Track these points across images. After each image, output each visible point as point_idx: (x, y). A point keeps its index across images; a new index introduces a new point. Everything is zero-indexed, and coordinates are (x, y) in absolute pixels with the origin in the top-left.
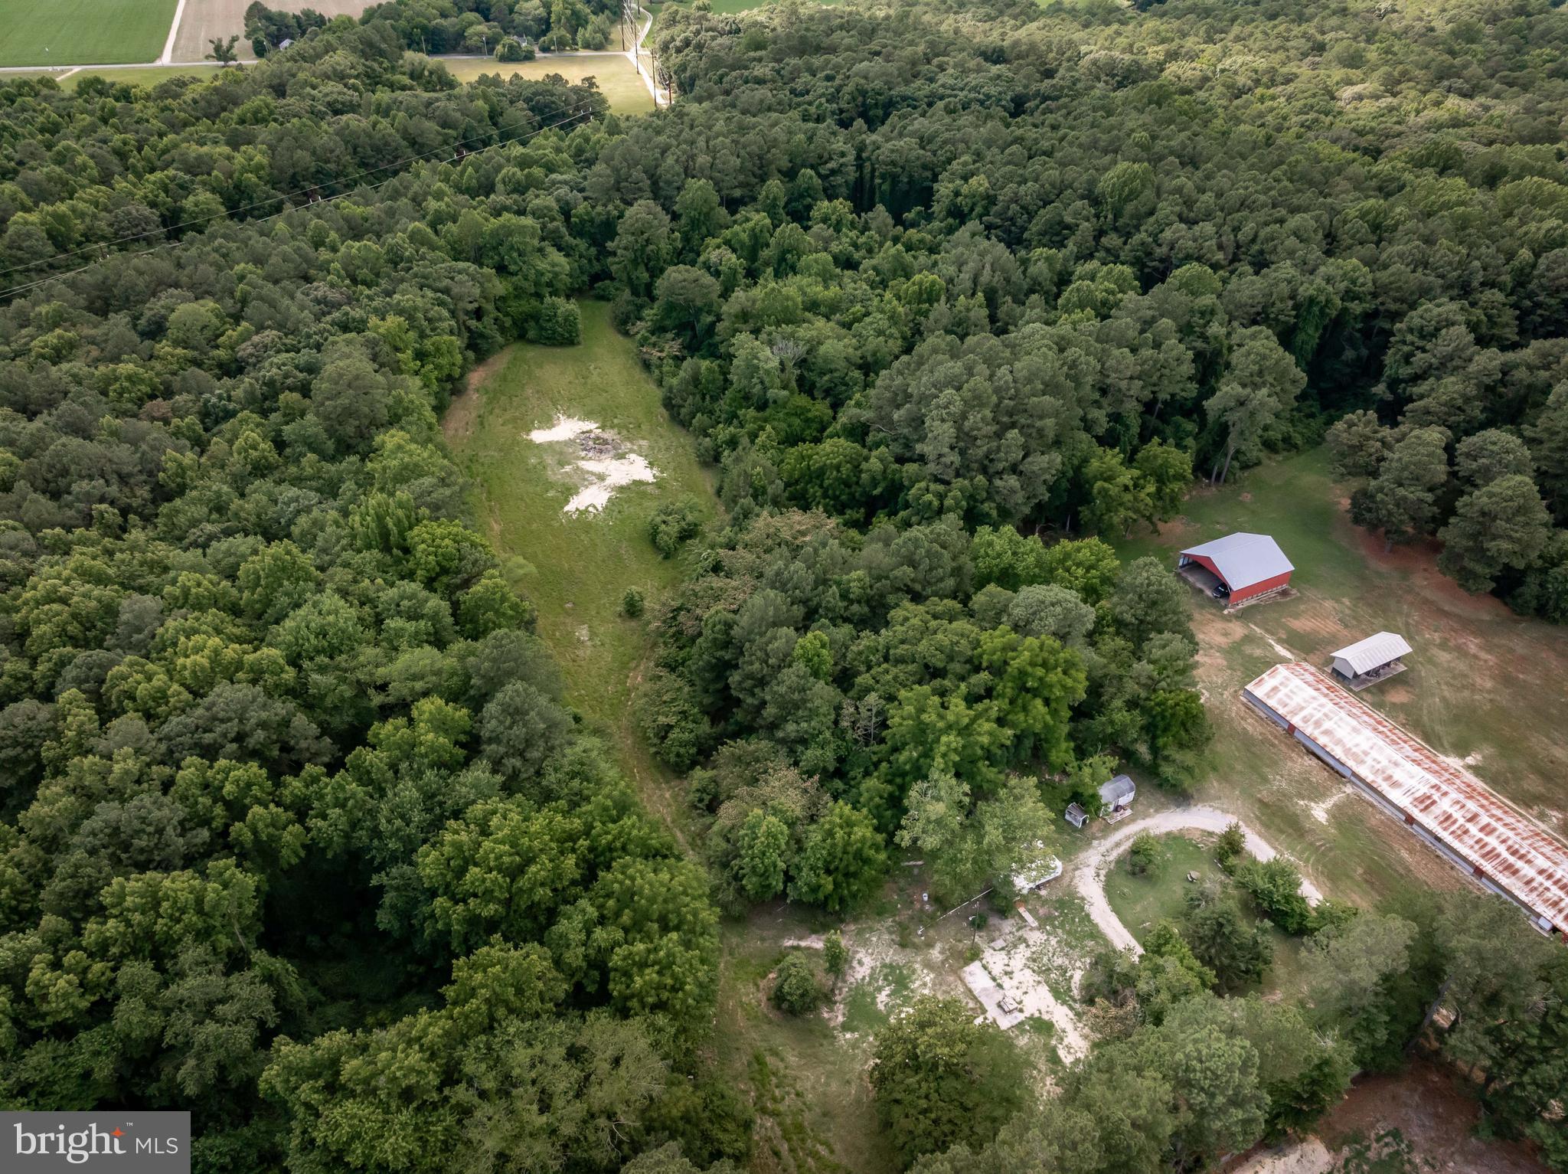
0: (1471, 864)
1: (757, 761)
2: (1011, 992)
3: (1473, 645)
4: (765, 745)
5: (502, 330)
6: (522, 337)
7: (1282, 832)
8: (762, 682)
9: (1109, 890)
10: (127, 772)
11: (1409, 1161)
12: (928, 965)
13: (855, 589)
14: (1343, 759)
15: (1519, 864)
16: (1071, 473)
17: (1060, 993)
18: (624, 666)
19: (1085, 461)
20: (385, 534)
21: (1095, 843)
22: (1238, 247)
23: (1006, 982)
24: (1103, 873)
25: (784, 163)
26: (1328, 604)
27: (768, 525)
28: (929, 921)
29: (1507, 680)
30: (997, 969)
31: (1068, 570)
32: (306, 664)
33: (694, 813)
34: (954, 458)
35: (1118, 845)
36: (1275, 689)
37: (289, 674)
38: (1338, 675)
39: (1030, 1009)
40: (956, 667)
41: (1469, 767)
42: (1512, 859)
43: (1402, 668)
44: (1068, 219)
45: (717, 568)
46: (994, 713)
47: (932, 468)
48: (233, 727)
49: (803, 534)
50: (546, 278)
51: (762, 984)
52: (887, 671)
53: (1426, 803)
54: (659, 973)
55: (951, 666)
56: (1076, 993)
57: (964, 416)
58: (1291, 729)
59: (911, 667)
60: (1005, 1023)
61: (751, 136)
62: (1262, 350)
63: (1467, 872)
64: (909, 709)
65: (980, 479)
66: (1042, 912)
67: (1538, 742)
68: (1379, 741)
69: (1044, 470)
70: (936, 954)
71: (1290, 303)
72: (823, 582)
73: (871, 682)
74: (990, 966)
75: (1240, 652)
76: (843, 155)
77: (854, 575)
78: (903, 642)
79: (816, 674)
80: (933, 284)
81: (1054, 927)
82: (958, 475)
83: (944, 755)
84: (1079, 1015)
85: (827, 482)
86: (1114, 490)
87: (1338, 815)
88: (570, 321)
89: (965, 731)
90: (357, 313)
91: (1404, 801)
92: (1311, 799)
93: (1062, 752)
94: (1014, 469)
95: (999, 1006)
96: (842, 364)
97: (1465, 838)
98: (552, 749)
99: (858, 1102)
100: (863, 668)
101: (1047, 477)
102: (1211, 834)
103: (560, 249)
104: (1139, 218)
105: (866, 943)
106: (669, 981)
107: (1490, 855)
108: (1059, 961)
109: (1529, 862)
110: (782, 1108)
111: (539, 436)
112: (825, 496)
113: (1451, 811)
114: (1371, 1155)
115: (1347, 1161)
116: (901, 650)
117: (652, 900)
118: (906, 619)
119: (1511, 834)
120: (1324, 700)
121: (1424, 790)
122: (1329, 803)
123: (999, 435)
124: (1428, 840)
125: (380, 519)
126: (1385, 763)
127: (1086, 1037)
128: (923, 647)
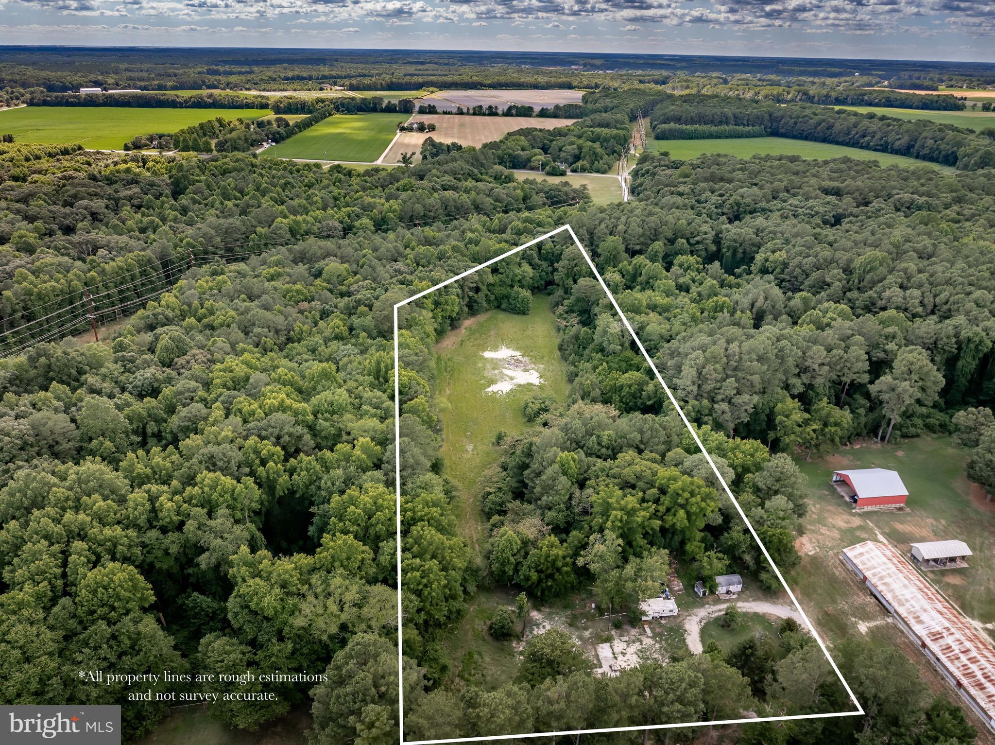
0: (954, 677)
1: (524, 514)
4: (531, 508)
5: (488, 301)
6: (498, 307)
7: (832, 630)
8: (538, 474)
9: (704, 630)
12: (580, 637)
13: (605, 440)
14: (891, 601)
15: (988, 684)
16: (767, 411)
18: (484, 466)
19: (777, 404)
20: (378, 371)
21: (707, 606)
22: (935, 306)
23: (620, 657)
24: (704, 621)
25: (670, 235)
27: (581, 408)
28: (589, 617)
30: (616, 650)
32: (319, 415)
34: (694, 389)
35: (720, 610)
36: (861, 554)
37: (311, 417)
40: (641, 484)
42: (983, 681)
43: (965, 565)
44: (828, 280)
45: (545, 424)
48: (276, 432)
50: (517, 278)
51: (488, 622)
53: (937, 636)
55: (638, 483)
57: (703, 366)
58: (864, 579)
59: (617, 481)
60: (610, 674)
61: (652, 218)
62: (911, 359)
63: (953, 683)
65: (705, 402)
68: (920, 596)
69: (747, 404)
70: (587, 634)
71: (954, 340)
72: (589, 433)
74: (615, 647)
75: (852, 533)
76: (706, 233)
77: (606, 432)
78: (618, 467)
79: (565, 473)
80: (724, 302)
81: (661, 639)
82: (695, 399)
83: (613, 522)
85: (623, 394)
86: (788, 423)
87: (875, 631)
88: (524, 301)
89: (629, 513)
90: (409, 277)
91: (922, 632)
92: (860, 619)
94: (728, 400)
95: (611, 666)
97: (956, 662)
100: (593, 477)
101: (748, 408)
103: (530, 265)
104: (874, 283)
105: (551, 619)
107: (970, 675)
108: (656, 655)
111: (488, 354)
112: (621, 401)
113: (952, 644)
116: (616, 471)
117: (430, 543)
119: (988, 665)
120: (891, 565)
121: (939, 629)
122: (872, 624)
123: (722, 380)
124: (933, 660)
125: (378, 363)
126: (918, 608)
128: (626, 471)
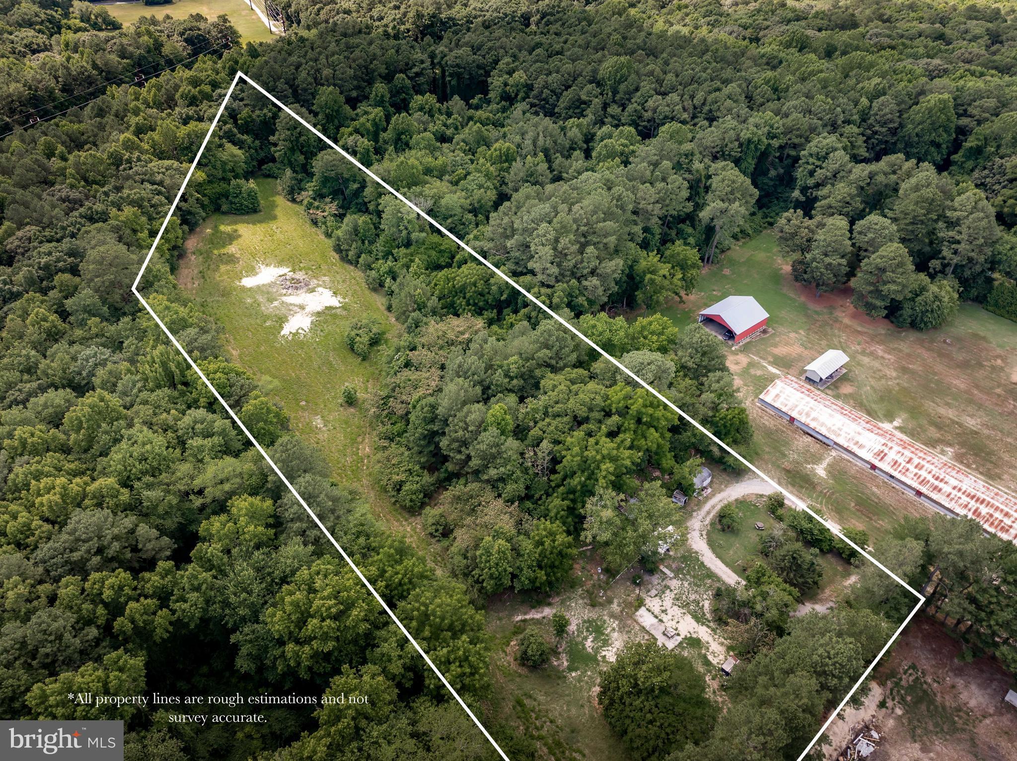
0: (913, 489)
1: (471, 497)
2: (670, 625)
3: (879, 350)
4: (474, 486)
5: (203, 206)
6: (217, 210)
7: (802, 487)
8: (465, 443)
9: (711, 544)
10: (19, 596)
11: (925, 682)
12: (612, 616)
13: (513, 369)
14: (828, 435)
15: (941, 485)
16: (627, 271)
17: (699, 618)
18: (354, 442)
19: (635, 261)
20: (170, 376)
21: (695, 514)
22: (695, 108)
23: (665, 618)
24: (704, 533)
25: (383, 70)
26: (792, 335)
27: (437, 330)
28: (606, 587)
29: (904, 370)
30: (657, 610)
31: (645, 338)
32: (137, 484)
33: (434, 540)
34: (555, 270)
35: (708, 513)
36: (777, 396)
37: (125, 495)
38: (809, 380)
39: (684, 633)
40: (596, 415)
41: (896, 428)
42: (936, 483)
43: (844, 371)
44: (584, 97)
45: (408, 365)
46: (628, 443)
47: (540, 277)
48: (94, 544)
49: (463, 333)
50: (228, 167)
51: (508, 650)
52: (549, 424)
53: (882, 455)
54: (461, 666)
55: (592, 415)
56: (708, 616)
57: (557, 240)
58: (792, 420)
59: (565, 419)
60: (671, 645)
61: (357, 52)
63: (911, 494)
64: (576, 449)
65: (574, 281)
66: (674, 566)
67: (929, 405)
68: (845, 420)
69: (614, 272)
70: (615, 607)
71: (737, 143)
72: (489, 367)
73: (541, 433)
74: (652, 609)
75: (748, 373)
76: (422, 62)
77: (512, 359)
78: (557, 403)
79: (503, 433)
80: (508, 149)
81: (684, 575)
82: (558, 281)
83: (604, 477)
84: (713, 630)
85: (468, 295)
86: (658, 279)
87: (832, 470)
88: (252, 195)
89: (614, 459)
90: (99, 207)
91: (868, 457)
92: (814, 463)
93: (668, 461)
94: (593, 272)
95: (664, 634)
96: (458, 211)
97: (908, 474)
98: (338, 517)
99: (592, 717)
100: (532, 424)
101: (616, 275)
102: (762, 496)
103: (234, 144)
104: (630, 94)
105: (569, 608)
106: (468, 670)
107: (923, 482)
108: (693, 597)
109: (946, 483)
110: (544, 733)
111: (248, 282)
112: (468, 304)
113: (896, 458)
114: (903, 683)
115: (892, 690)
116: (558, 408)
117: (443, 619)
118: (555, 386)
119: (932, 467)
120: (808, 399)
121: (879, 447)
122: (825, 464)
123: (581, 251)
124: (886, 479)
125: (164, 364)
126: (852, 434)
127: (722, 644)
128: (571, 404)
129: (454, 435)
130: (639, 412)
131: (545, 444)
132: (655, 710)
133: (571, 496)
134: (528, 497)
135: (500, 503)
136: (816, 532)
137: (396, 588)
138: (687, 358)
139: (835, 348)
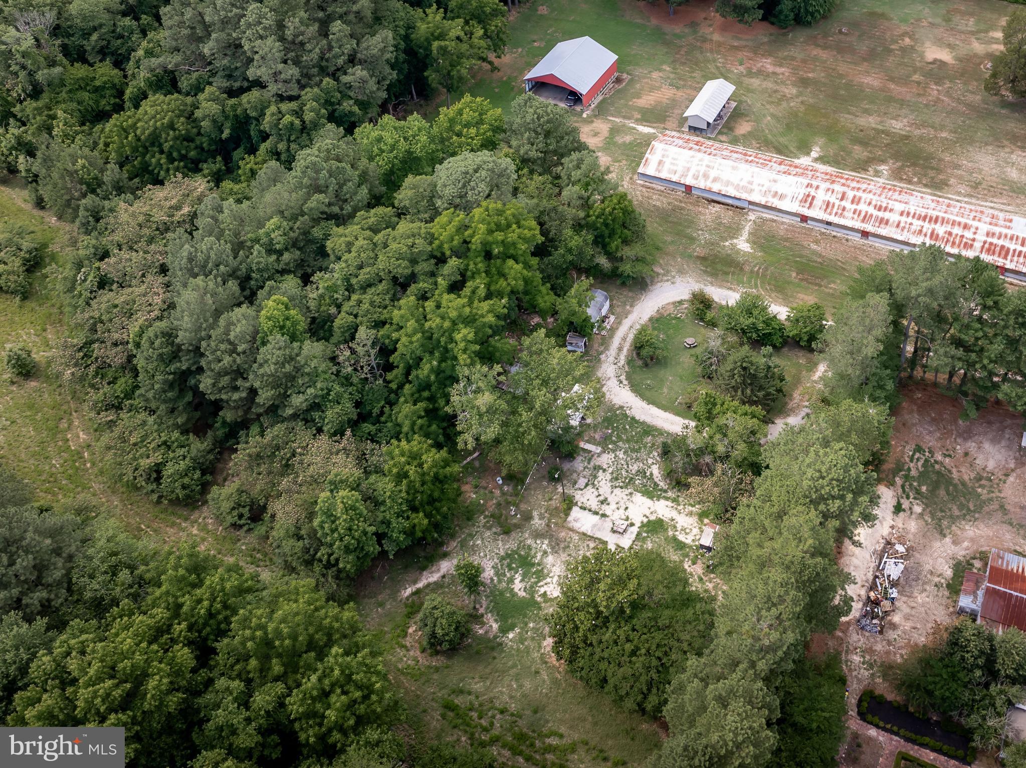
0: (857, 231)
1: (278, 448)
2: (616, 516)
3: (768, 64)
4: (276, 431)
7: (727, 273)
8: (240, 373)
9: (636, 389)
11: (936, 462)
12: (537, 535)
13: (278, 239)
14: (738, 195)
15: (886, 215)
16: (402, 45)
17: (652, 492)
19: (410, 27)
21: (603, 357)
23: (607, 509)
24: (623, 378)
26: (655, 75)
28: (516, 500)
29: (804, 82)
30: (594, 504)
31: (459, 135)
34: (292, 72)
35: (620, 349)
36: (660, 163)
38: (694, 130)
39: (638, 520)
40: (424, 267)
41: (816, 160)
42: (881, 214)
43: (734, 104)
45: (104, 284)
46: (482, 291)
47: (273, 88)
52: (360, 302)
53: (809, 200)
55: (418, 268)
56: (662, 484)
57: (281, 26)
58: (689, 189)
59: (381, 287)
60: (626, 542)
63: (856, 238)
64: (411, 324)
66: (597, 436)
67: (845, 119)
68: (754, 169)
69: (383, 50)
70: (537, 522)
72: (238, 246)
73: (351, 318)
74: (588, 505)
75: (615, 144)
77: (270, 224)
78: (360, 267)
79: (293, 338)
81: (614, 443)
82: (303, 87)
83: (465, 351)
84: (674, 500)
86: (451, 45)
87: (756, 239)
89: (469, 321)
91: (794, 207)
92: (732, 238)
93: (545, 298)
94: (352, 60)
95: (614, 531)
97: (845, 213)
100: (333, 310)
101: (388, 56)
102: (681, 302)
105: (474, 550)
107: (866, 218)
108: (634, 468)
109: (891, 210)
113: (827, 198)
114: (914, 473)
115: (903, 487)
116: (365, 274)
118: (349, 245)
119: (871, 196)
120: (700, 155)
121: (803, 191)
122: (745, 234)
123: (324, 32)
124: (822, 228)
126: (767, 184)
127: (690, 514)
128: (382, 262)
129: (217, 367)
130: (485, 244)
131: (363, 333)
132: (634, 635)
133: (426, 394)
134: (363, 417)
135: (324, 441)
136: (761, 326)
137: (205, 624)
138: (527, 147)
139: (715, 77)
